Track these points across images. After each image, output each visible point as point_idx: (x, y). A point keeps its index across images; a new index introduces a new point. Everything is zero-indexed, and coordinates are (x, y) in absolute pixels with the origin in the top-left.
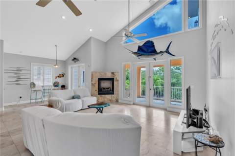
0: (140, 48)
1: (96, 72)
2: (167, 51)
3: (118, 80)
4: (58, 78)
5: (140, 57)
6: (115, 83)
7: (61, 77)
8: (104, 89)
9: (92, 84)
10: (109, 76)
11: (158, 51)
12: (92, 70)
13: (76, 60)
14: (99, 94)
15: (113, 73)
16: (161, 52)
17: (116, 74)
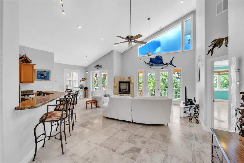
0: (151, 60)
1: (117, 77)
2: (171, 64)
3: (133, 83)
4: (81, 81)
5: (151, 67)
6: (131, 85)
7: (83, 81)
8: (123, 90)
9: (114, 86)
10: (127, 80)
11: (165, 63)
12: (114, 76)
13: (98, 67)
14: (119, 94)
15: (129, 78)
16: (167, 64)
17: (132, 78)
